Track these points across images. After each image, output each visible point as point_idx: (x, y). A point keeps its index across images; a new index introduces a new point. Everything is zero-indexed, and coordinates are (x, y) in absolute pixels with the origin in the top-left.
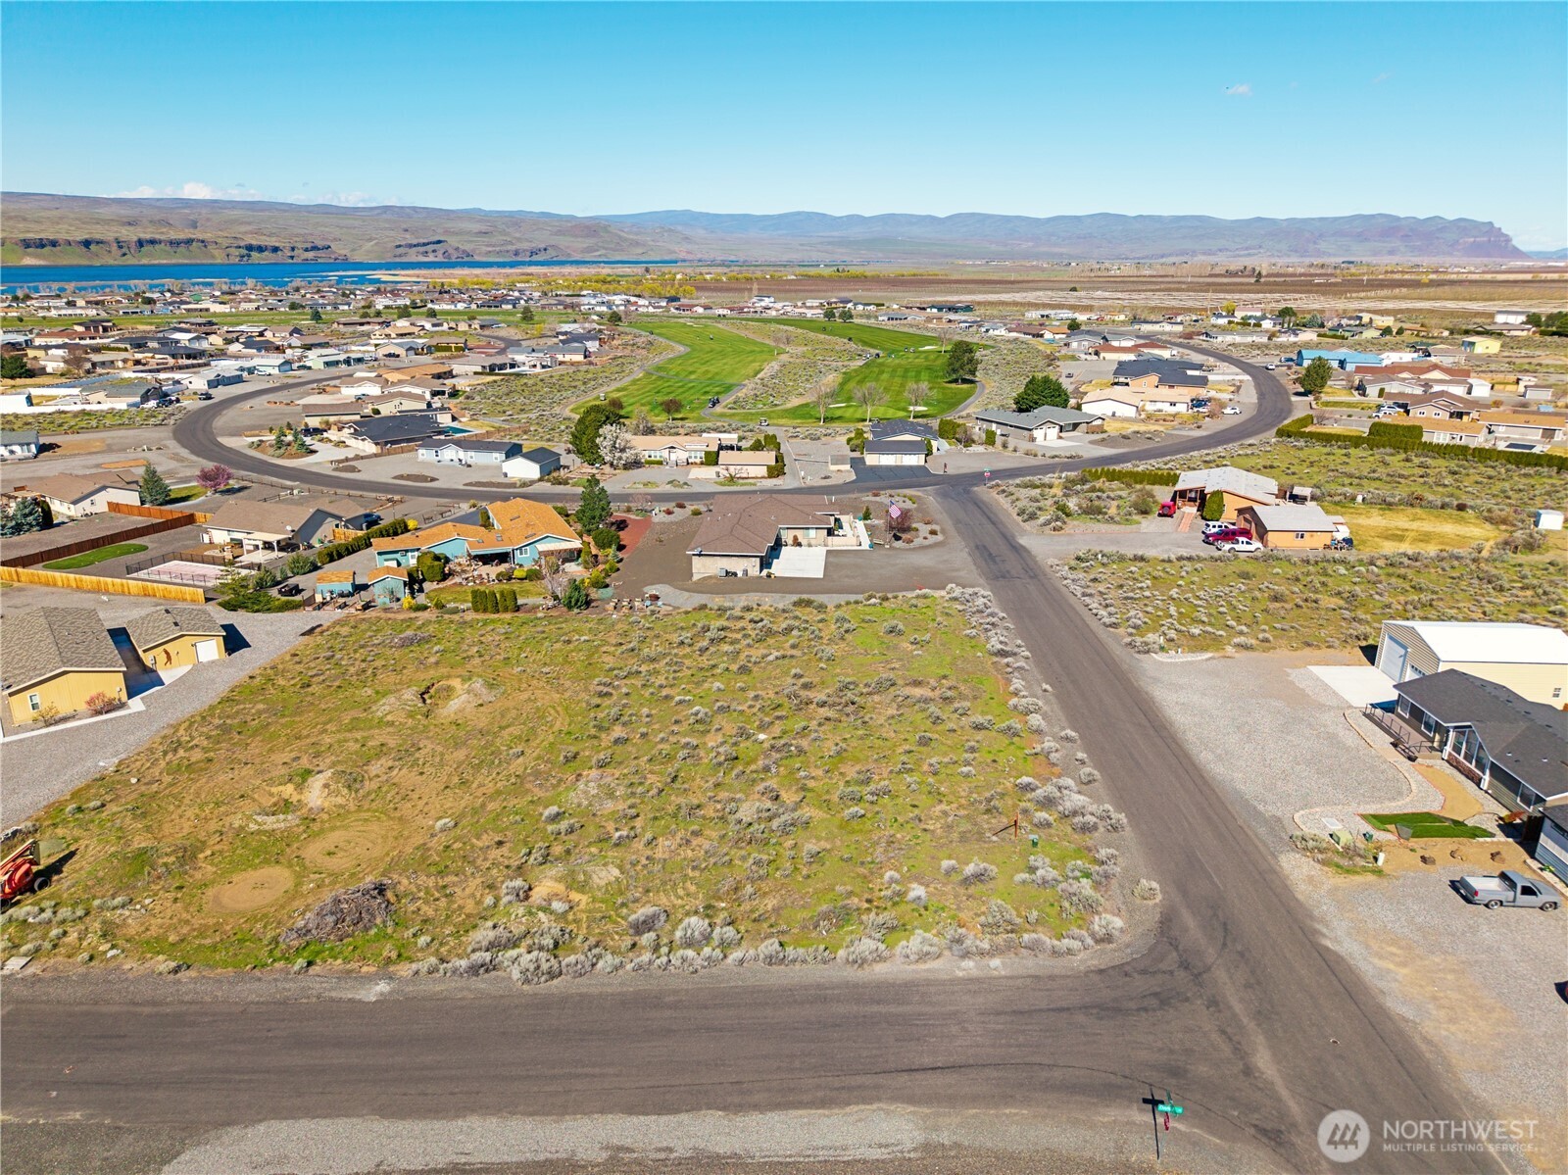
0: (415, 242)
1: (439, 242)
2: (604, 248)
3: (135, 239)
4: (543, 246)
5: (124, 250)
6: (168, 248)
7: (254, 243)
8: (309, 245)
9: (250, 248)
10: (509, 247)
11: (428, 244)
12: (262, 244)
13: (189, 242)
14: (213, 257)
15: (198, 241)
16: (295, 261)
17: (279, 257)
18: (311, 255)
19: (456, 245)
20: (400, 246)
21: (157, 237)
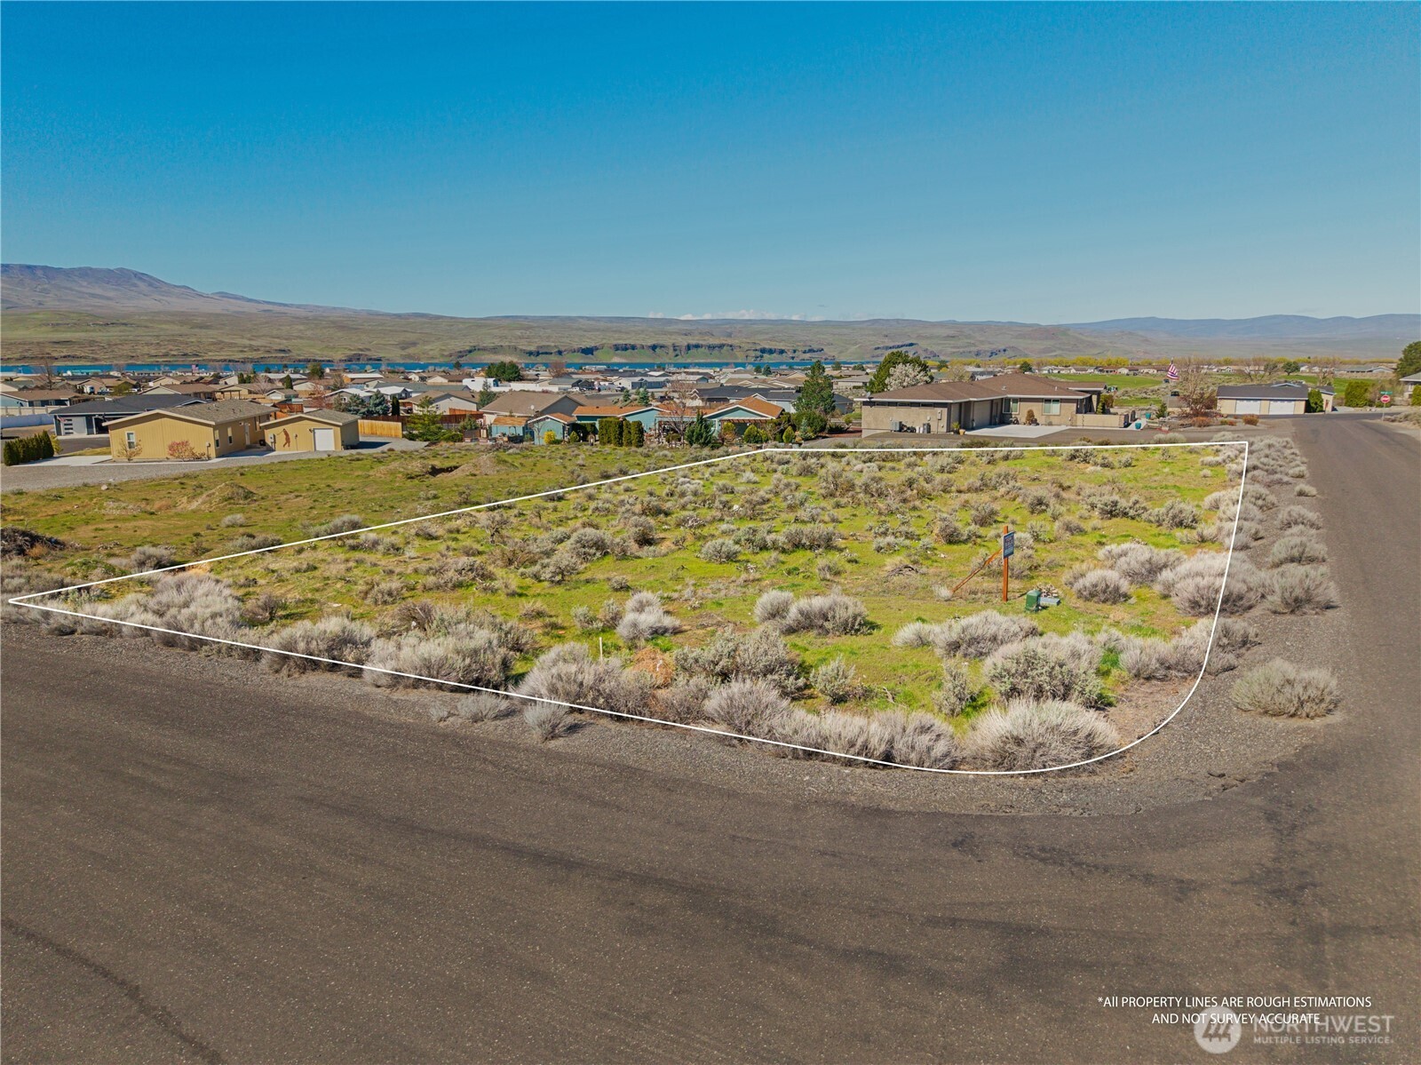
0: (891, 345)
1: (911, 345)
2: (1060, 349)
3: (686, 344)
4: (1003, 347)
5: (678, 352)
6: (707, 351)
7: (767, 347)
8: (807, 349)
9: (763, 351)
10: (973, 349)
11: (902, 346)
12: (773, 347)
13: (721, 346)
14: (736, 358)
15: (728, 345)
16: (795, 360)
17: (784, 358)
18: (807, 356)
19: (925, 347)
20: (878, 348)
21: (701, 342)
